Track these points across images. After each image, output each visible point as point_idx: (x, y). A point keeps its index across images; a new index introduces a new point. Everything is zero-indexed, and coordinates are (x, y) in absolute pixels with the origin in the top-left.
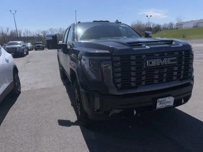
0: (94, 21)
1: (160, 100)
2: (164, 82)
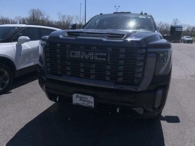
0: (114, 13)
1: (80, 95)
2: (92, 79)
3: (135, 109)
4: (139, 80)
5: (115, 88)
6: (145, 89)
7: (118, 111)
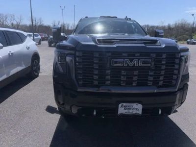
2: (134, 86)
5: (159, 91)
7: (160, 113)
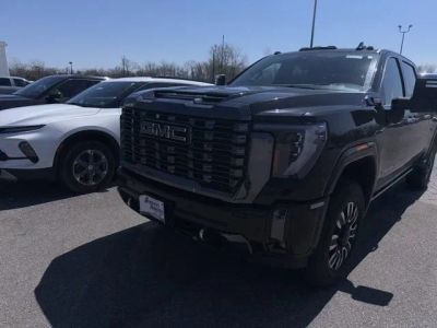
1: (150, 199)
3: (226, 236)
4: (236, 182)
5: (200, 192)
6: (249, 201)
7: (201, 235)
